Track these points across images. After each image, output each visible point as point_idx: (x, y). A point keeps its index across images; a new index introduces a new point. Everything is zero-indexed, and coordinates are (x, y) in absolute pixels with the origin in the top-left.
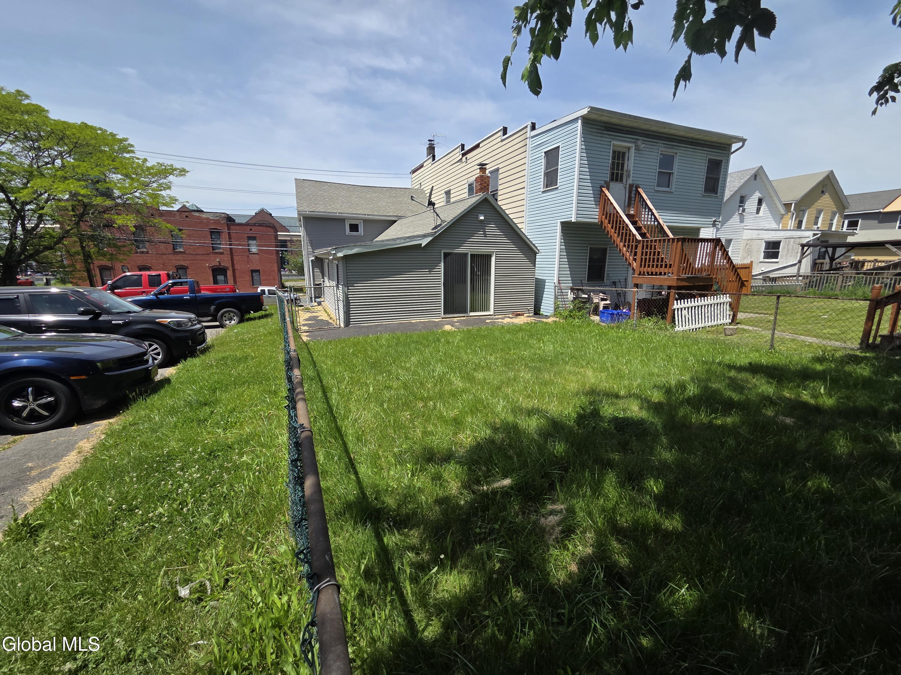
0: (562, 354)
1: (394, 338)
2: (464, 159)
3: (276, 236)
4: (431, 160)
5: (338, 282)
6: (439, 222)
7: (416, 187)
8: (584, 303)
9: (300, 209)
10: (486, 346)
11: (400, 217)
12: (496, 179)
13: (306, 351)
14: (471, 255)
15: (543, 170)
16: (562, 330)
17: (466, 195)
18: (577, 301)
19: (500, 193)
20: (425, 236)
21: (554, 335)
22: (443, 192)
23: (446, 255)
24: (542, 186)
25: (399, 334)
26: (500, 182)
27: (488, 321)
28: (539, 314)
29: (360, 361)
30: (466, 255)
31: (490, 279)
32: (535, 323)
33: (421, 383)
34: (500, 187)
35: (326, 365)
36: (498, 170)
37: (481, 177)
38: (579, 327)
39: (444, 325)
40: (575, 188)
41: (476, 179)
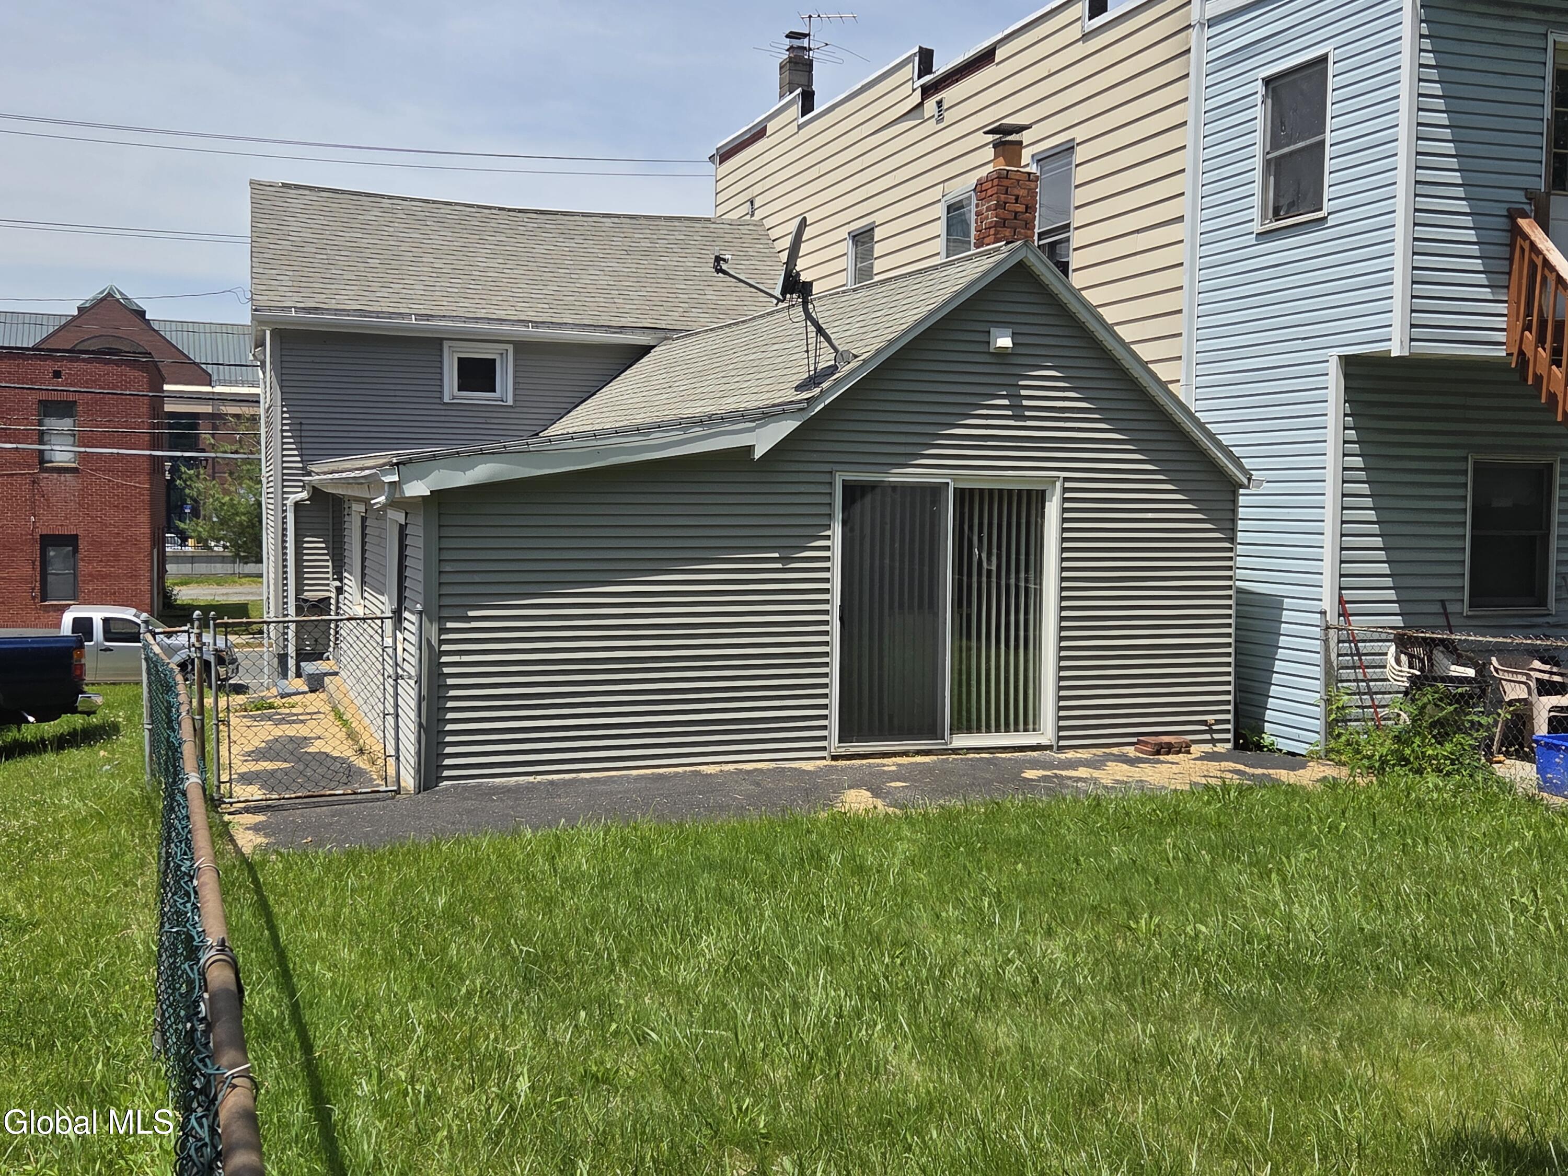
0: (1373, 939)
1: (625, 842)
2: (930, 106)
3: (157, 401)
4: (796, 109)
5: (401, 599)
6: (826, 359)
7: (734, 215)
8: (1463, 701)
9: (263, 301)
10: (1025, 893)
11: (666, 334)
12: (1065, 183)
13: (250, 897)
14: (961, 494)
15: (1258, 150)
16: (1366, 823)
17: (939, 245)
18: (1428, 696)
19: (1077, 238)
20: (766, 415)
21: (1330, 849)
22: (843, 233)
23: (853, 492)
24: (1256, 213)
25: (647, 826)
26: (1079, 196)
27: (1030, 774)
28: (1259, 747)
29: (479, 949)
30: (937, 490)
31: (1039, 593)
32: (1240, 790)
33: (742, 1064)
34: (1078, 218)
35: (333, 967)
36: (1069, 148)
37: (1002, 176)
38: (1445, 810)
39: (839, 789)
40: (1401, 218)
41: (980, 187)
